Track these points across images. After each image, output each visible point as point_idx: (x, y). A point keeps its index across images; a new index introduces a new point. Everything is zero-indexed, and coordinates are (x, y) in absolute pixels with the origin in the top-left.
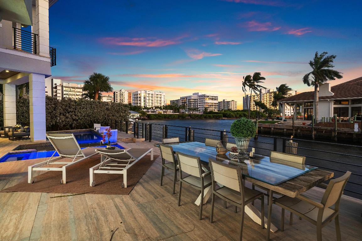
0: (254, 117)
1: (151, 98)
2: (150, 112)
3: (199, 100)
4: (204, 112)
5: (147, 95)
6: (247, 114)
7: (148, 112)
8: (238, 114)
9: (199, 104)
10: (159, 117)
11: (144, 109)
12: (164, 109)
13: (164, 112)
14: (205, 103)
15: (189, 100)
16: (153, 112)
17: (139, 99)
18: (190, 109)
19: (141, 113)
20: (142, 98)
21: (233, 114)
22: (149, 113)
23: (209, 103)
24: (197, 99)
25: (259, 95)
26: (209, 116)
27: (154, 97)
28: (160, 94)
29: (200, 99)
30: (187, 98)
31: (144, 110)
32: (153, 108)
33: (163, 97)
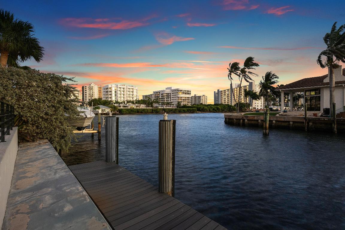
0: (227, 111)
1: (122, 93)
2: (122, 107)
3: (171, 94)
4: (178, 107)
5: (119, 89)
6: (220, 108)
7: (120, 106)
8: (211, 107)
9: (172, 99)
10: (131, 112)
11: (115, 103)
12: (136, 103)
13: (136, 106)
14: (178, 97)
15: (161, 94)
17: (109, 93)
18: (163, 104)
19: (112, 107)
20: (113, 92)
21: (206, 108)
22: (120, 108)
23: (182, 97)
25: (230, 90)
26: (183, 110)
27: (125, 91)
28: (132, 87)
29: (173, 93)
30: (159, 92)
31: (115, 105)
32: (124, 102)
33: (135, 91)
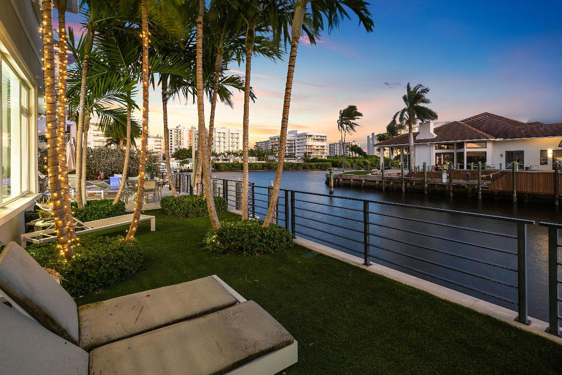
1: (222, 139)
2: (221, 160)
3: (296, 141)
4: (304, 160)
5: (217, 135)
7: (218, 160)
9: (297, 148)
14: (306, 146)
16: (224, 160)
22: (218, 162)
23: (312, 146)
24: (294, 140)
26: (309, 166)
27: (227, 137)
29: (298, 140)
32: (224, 154)
33: (241, 137)
